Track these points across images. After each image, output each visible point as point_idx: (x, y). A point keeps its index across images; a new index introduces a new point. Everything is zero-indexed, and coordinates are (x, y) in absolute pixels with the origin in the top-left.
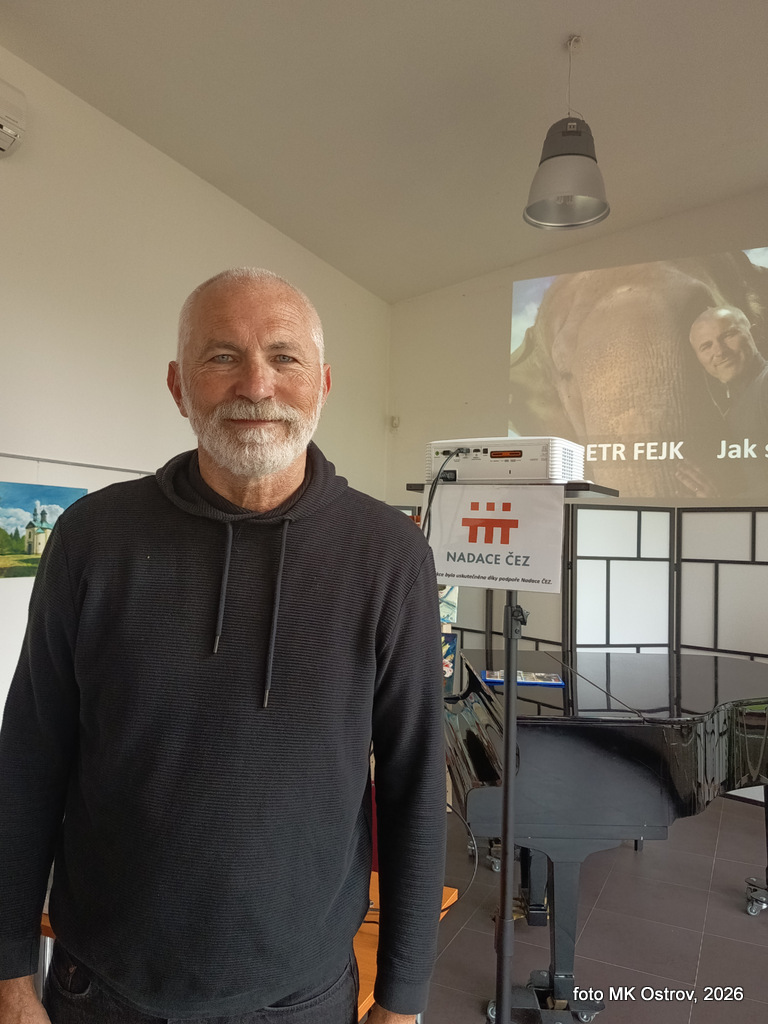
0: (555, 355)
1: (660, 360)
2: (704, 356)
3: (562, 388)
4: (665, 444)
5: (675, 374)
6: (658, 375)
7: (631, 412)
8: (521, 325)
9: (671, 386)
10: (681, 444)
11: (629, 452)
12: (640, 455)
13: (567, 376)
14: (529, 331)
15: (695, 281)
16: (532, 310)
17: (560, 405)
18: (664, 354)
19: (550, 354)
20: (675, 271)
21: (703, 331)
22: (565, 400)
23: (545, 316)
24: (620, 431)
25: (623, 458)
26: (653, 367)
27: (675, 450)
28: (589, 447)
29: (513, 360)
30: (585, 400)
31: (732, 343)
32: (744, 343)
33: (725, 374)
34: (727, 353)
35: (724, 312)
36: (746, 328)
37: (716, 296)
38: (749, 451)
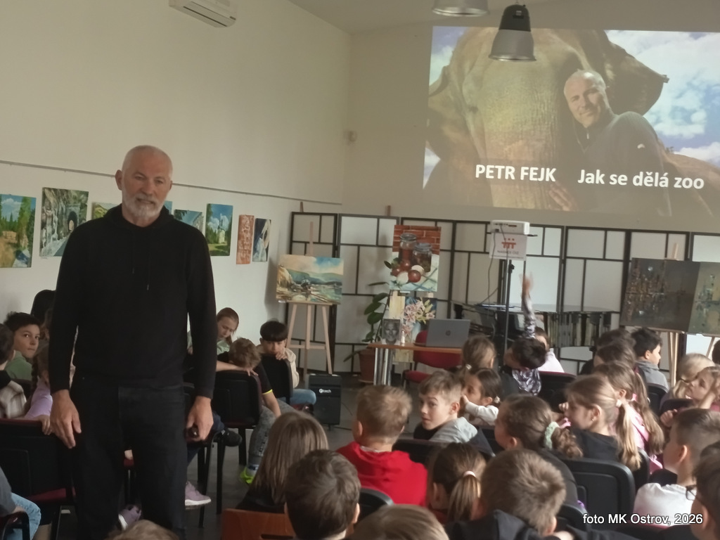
0: (465, 91)
1: (542, 105)
2: (573, 106)
3: (469, 118)
4: (543, 170)
5: (553, 117)
6: (541, 116)
7: (521, 143)
9: (550, 126)
10: (554, 170)
11: (517, 174)
12: (525, 176)
14: (445, 69)
15: (570, 49)
17: (467, 132)
18: (545, 101)
19: (461, 90)
21: (573, 88)
22: (472, 128)
23: (458, 59)
24: (511, 157)
25: (513, 178)
26: (537, 110)
27: (549, 174)
28: (489, 167)
29: (431, 91)
30: (486, 130)
31: (593, 98)
32: (600, 99)
33: (587, 121)
34: (589, 105)
35: (588, 75)
36: (602, 89)
37: (584, 61)
38: (600, 178)
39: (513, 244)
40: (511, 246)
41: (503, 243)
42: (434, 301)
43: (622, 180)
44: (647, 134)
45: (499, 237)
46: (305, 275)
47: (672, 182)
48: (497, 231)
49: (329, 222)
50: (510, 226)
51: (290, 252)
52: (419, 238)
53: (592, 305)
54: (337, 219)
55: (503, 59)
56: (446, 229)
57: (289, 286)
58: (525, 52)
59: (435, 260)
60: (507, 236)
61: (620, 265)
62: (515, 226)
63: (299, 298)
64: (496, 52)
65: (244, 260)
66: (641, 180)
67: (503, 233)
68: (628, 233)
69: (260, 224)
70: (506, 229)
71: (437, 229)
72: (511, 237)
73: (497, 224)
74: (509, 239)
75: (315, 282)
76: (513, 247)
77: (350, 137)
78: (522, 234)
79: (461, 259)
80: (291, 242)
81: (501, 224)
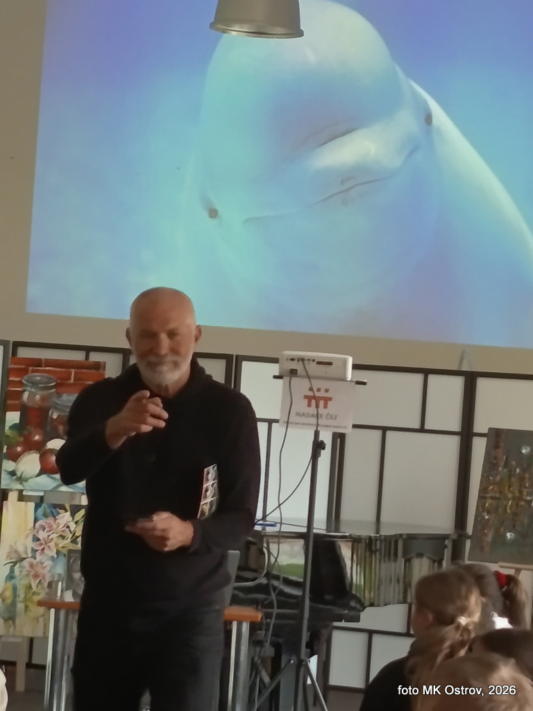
39: (327, 400)
40: (322, 403)
41: (306, 397)
45: (301, 386)
48: (293, 373)
50: (319, 363)
52: (63, 383)
53: (397, 522)
55: (236, 32)
60: (316, 384)
61: (455, 441)
62: (330, 364)
67: (308, 377)
70: (313, 369)
71: (98, 367)
72: (323, 385)
73: (293, 360)
74: (319, 390)
76: (325, 407)
78: (344, 379)
81: (302, 360)
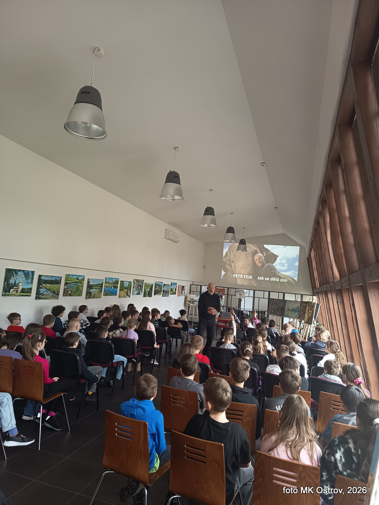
2: (256, 262)
3: (232, 263)
5: (251, 264)
6: (249, 264)
7: (244, 270)
8: (225, 251)
9: (251, 266)
11: (243, 277)
12: (245, 277)
13: (233, 262)
14: (227, 252)
15: (255, 249)
16: (227, 248)
17: (231, 266)
18: (250, 260)
19: (230, 257)
20: (252, 246)
21: (256, 257)
22: (233, 266)
23: (229, 250)
24: (242, 273)
26: (248, 262)
27: (251, 277)
29: (223, 257)
30: (236, 266)
31: (261, 260)
32: (263, 260)
33: (259, 265)
34: (260, 262)
35: (260, 255)
36: (263, 258)
37: (259, 252)
38: (263, 279)
42: (223, 306)
43: (268, 279)
44: (274, 269)
46: (193, 299)
47: (280, 280)
49: (199, 287)
51: (190, 294)
52: (220, 291)
53: (261, 309)
54: (201, 286)
55: (240, 251)
56: (226, 289)
57: (189, 302)
58: (245, 249)
59: (224, 297)
60: (240, 293)
61: (267, 300)
63: (192, 305)
64: (238, 249)
65: (179, 296)
66: (272, 279)
68: (269, 292)
69: (183, 287)
71: (224, 289)
75: (195, 301)
76: (242, 296)
77: (205, 267)
79: (230, 296)
80: (190, 291)
